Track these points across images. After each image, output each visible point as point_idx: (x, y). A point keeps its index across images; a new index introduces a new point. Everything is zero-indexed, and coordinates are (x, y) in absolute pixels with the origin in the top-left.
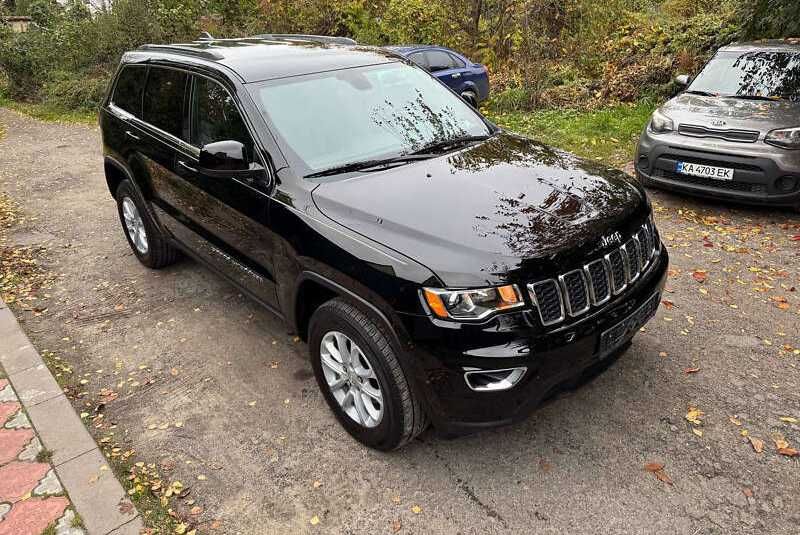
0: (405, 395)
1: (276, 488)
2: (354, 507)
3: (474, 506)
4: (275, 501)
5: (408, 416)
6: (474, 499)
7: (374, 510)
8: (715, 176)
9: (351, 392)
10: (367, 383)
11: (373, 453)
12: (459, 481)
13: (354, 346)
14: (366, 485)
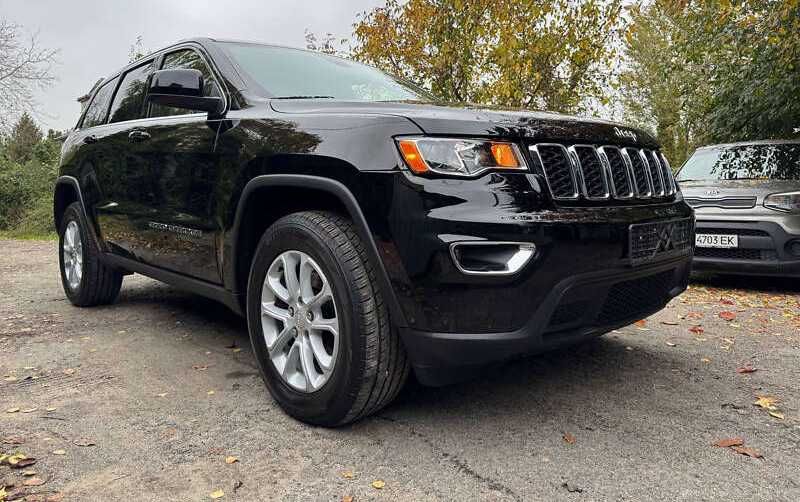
0: (369, 306)
1: (166, 464)
2: (282, 482)
3: (468, 479)
4: (160, 476)
5: (372, 339)
6: (468, 472)
7: (312, 484)
8: (719, 245)
9: (296, 342)
10: (318, 317)
11: (320, 431)
12: (446, 455)
13: (306, 259)
14: (305, 463)
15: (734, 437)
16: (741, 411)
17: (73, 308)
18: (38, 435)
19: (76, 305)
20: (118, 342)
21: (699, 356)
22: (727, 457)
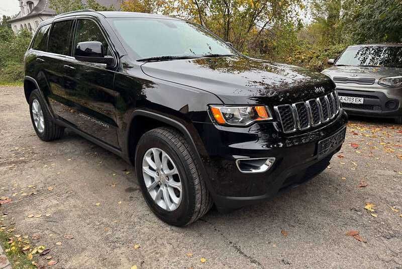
0: (197, 182)
1: (108, 249)
2: (161, 259)
3: (242, 257)
4: (107, 257)
5: (198, 196)
6: (242, 253)
7: (174, 260)
8: (354, 102)
9: (161, 188)
10: (171, 180)
11: (174, 228)
12: (231, 243)
13: (164, 154)
14: (169, 247)
15: (354, 230)
16: (359, 213)
17: (42, 142)
18: (46, 232)
19: (43, 140)
20: (69, 167)
21: (341, 176)
22: (351, 242)
